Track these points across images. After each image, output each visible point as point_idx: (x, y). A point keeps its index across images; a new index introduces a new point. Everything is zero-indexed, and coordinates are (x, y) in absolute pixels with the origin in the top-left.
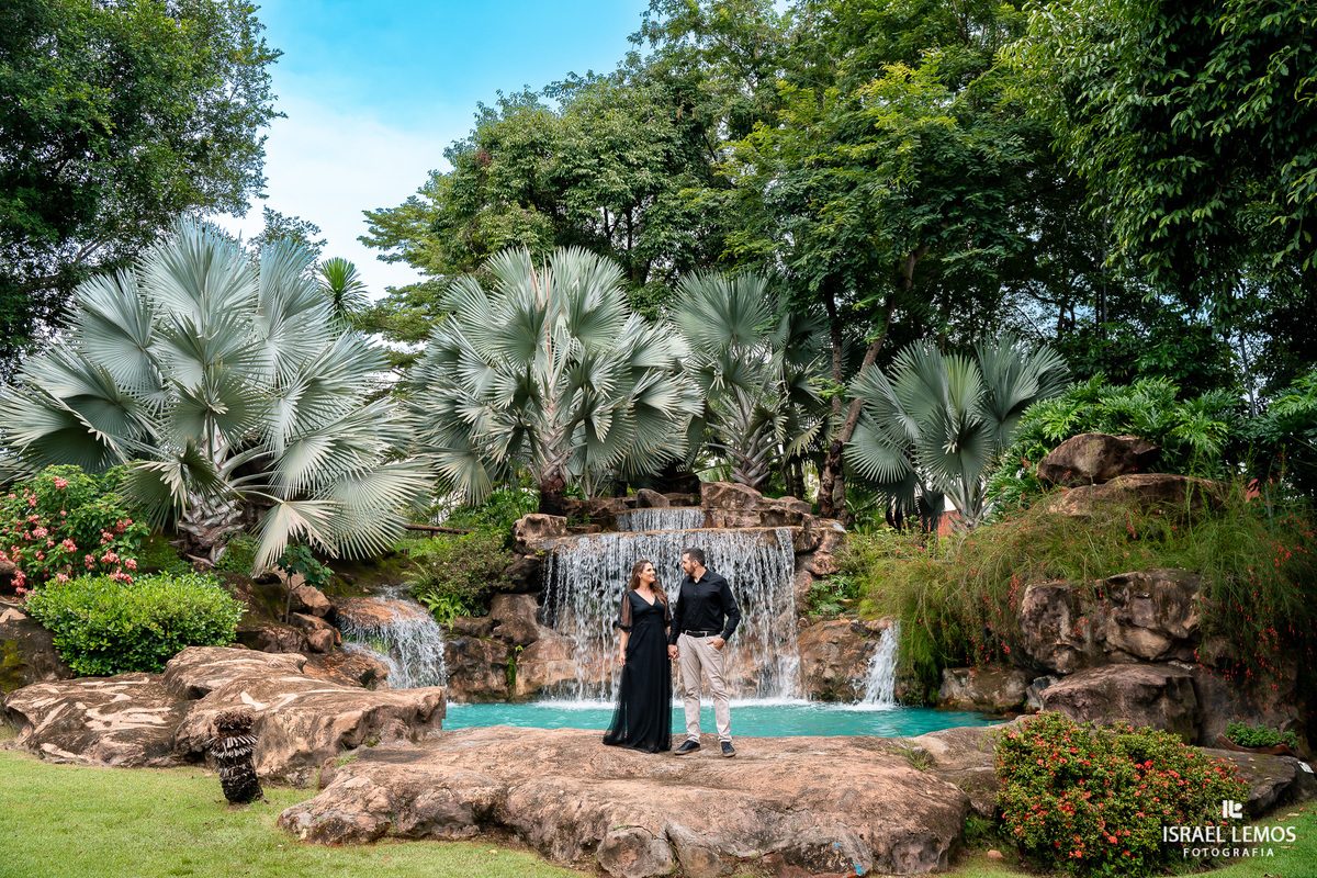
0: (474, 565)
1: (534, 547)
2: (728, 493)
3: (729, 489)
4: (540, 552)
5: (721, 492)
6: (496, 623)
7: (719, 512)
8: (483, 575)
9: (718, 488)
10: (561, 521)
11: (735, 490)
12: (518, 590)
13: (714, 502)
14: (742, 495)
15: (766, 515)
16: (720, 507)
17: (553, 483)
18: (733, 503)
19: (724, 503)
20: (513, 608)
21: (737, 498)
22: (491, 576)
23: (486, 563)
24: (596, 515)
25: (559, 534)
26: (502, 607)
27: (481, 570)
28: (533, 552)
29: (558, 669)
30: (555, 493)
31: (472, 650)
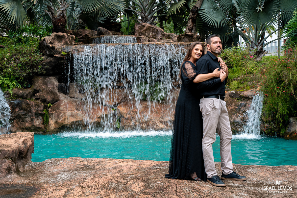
0: (23, 60)
1: (60, 50)
2: (148, 29)
3: (149, 27)
4: (64, 53)
5: (145, 28)
6: (36, 91)
7: (144, 38)
8: (28, 66)
9: (144, 26)
10: (72, 38)
11: (152, 28)
12: (47, 74)
13: (142, 33)
14: (155, 30)
15: (182, 37)
16: (145, 35)
17: (60, 20)
18: (151, 34)
19: (146, 34)
20: (45, 83)
21: (153, 32)
22: (33, 66)
23: (30, 59)
24: (81, 38)
25: (71, 44)
26: (39, 83)
27: (26, 63)
28: (59, 53)
29: (72, 116)
30: (62, 25)
31: (24, 106)
